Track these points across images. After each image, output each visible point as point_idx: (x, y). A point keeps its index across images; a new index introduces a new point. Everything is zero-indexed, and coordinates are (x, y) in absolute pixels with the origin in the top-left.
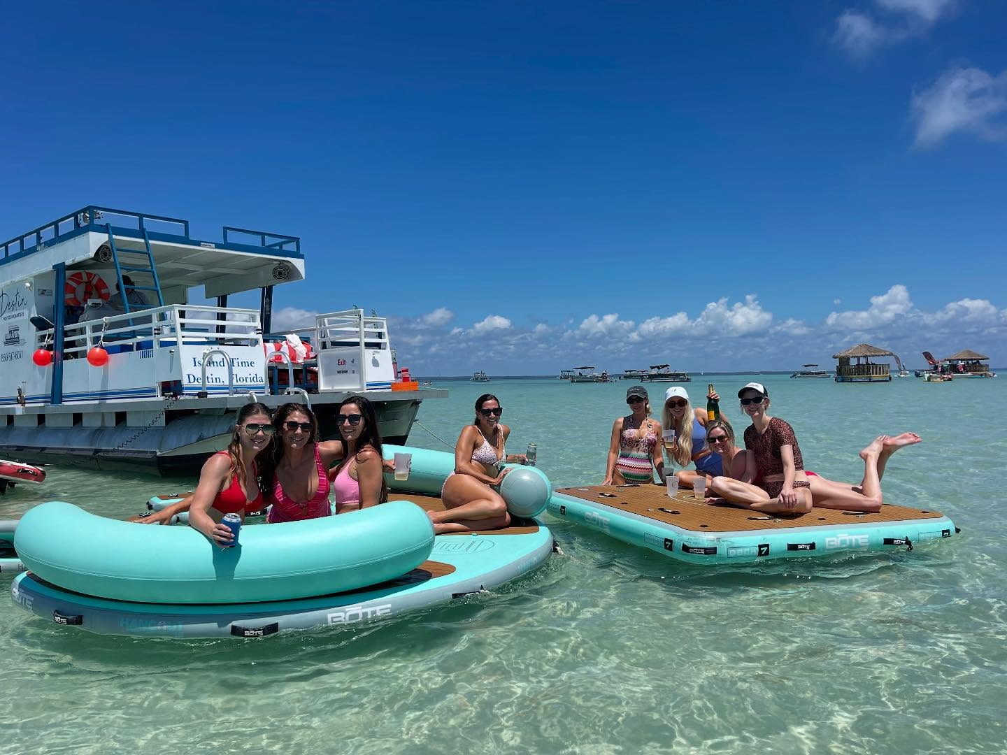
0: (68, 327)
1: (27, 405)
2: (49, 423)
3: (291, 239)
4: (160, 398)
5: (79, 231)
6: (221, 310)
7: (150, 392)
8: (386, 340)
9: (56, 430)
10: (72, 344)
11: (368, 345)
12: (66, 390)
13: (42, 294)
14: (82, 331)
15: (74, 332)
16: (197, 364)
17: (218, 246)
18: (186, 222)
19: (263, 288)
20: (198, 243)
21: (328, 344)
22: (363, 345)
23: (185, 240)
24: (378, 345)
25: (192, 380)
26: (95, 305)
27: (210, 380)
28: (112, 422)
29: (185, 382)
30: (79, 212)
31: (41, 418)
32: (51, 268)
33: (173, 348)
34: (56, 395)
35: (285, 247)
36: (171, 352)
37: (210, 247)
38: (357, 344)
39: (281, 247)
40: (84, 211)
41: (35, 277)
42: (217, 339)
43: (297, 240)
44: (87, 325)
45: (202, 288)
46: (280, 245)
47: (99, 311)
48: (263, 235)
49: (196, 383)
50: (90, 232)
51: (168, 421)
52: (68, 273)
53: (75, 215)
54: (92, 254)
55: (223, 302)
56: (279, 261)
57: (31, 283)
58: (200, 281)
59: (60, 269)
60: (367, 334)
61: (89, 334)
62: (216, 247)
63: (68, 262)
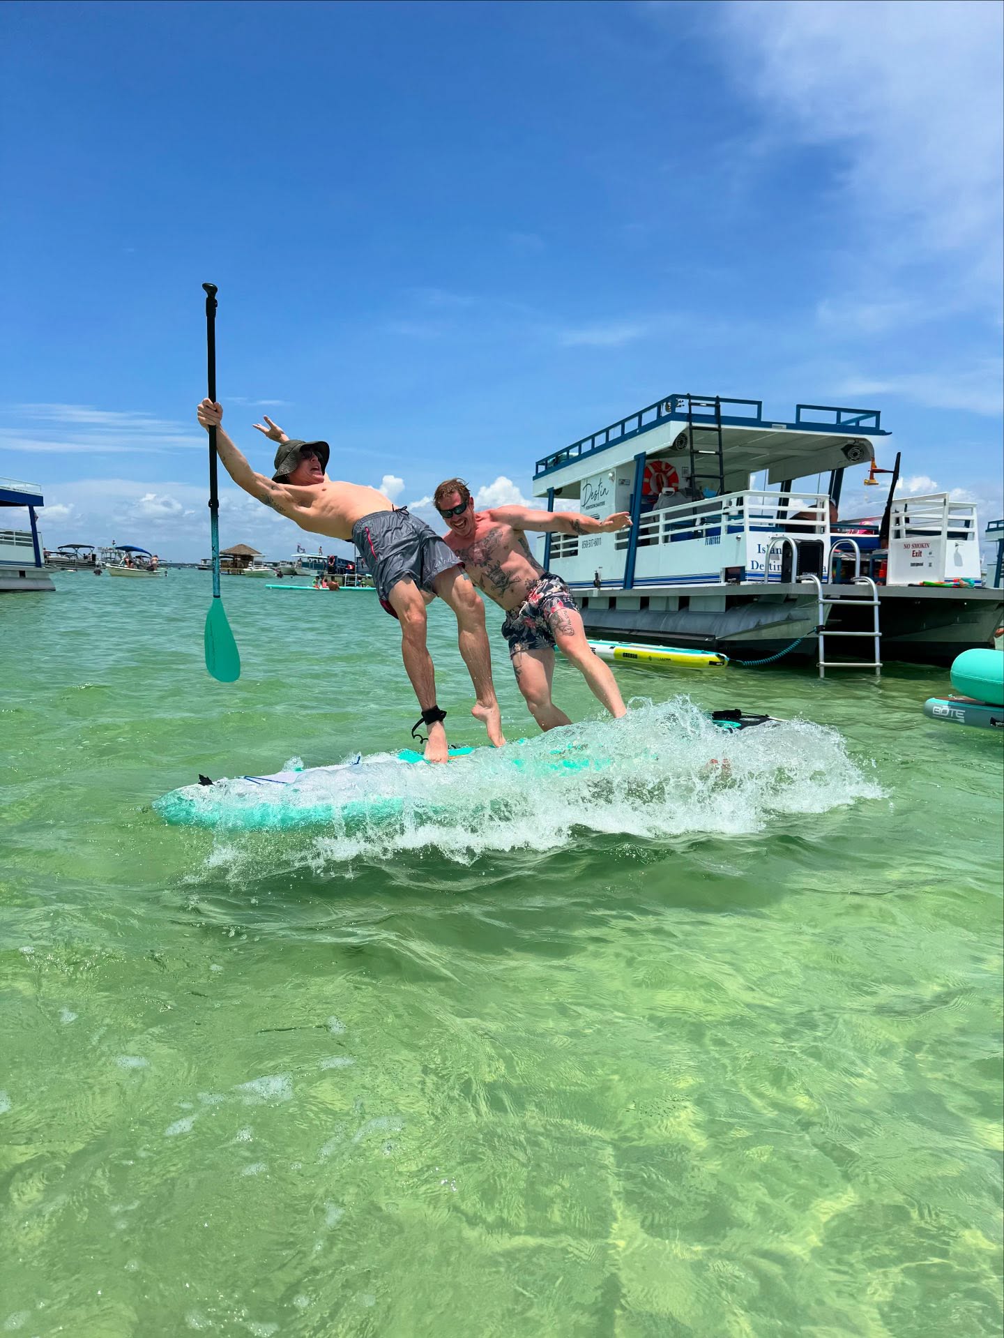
0: (644, 515)
1: (602, 589)
2: (620, 606)
3: (869, 413)
4: (723, 584)
5: (661, 421)
6: (785, 495)
7: (713, 578)
8: (973, 529)
9: (626, 612)
10: (646, 532)
11: (952, 535)
12: (638, 575)
13: (622, 483)
14: (656, 519)
15: (648, 520)
16: (761, 551)
17: (790, 426)
18: (759, 404)
19: (833, 471)
20: (769, 425)
21: (903, 533)
22: (944, 535)
23: (757, 422)
24: (964, 536)
25: (755, 567)
26: (668, 493)
27: (773, 567)
28: (674, 606)
29: (748, 569)
30: (662, 402)
31: (612, 601)
32: (632, 458)
33: (739, 535)
34: (629, 580)
35: (863, 423)
36: (737, 538)
37: (781, 428)
38: (939, 533)
39: (858, 423)
40: (666, 400)
41: (618, 468)
42: (777, 525)
43: (877, 414)
44: (661, 512)
45: (764, 474)
46: (857, 420)
47: (673, 499)
48: (839, 410)
49: (759, 570)
50: (672, 422)
51: (728, 607)
52: (647, 461)
53: (659, 405)
54: (670, 443)
55: (786, 487)
56: (855, 439)
57: (613, 473)
58: (762, 466)
59: (641, 458)
60: (951, 522)
61: (662, 522)
62: (788, 428)
63: (648, 452)
